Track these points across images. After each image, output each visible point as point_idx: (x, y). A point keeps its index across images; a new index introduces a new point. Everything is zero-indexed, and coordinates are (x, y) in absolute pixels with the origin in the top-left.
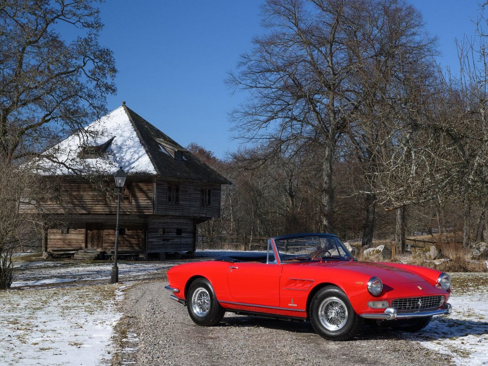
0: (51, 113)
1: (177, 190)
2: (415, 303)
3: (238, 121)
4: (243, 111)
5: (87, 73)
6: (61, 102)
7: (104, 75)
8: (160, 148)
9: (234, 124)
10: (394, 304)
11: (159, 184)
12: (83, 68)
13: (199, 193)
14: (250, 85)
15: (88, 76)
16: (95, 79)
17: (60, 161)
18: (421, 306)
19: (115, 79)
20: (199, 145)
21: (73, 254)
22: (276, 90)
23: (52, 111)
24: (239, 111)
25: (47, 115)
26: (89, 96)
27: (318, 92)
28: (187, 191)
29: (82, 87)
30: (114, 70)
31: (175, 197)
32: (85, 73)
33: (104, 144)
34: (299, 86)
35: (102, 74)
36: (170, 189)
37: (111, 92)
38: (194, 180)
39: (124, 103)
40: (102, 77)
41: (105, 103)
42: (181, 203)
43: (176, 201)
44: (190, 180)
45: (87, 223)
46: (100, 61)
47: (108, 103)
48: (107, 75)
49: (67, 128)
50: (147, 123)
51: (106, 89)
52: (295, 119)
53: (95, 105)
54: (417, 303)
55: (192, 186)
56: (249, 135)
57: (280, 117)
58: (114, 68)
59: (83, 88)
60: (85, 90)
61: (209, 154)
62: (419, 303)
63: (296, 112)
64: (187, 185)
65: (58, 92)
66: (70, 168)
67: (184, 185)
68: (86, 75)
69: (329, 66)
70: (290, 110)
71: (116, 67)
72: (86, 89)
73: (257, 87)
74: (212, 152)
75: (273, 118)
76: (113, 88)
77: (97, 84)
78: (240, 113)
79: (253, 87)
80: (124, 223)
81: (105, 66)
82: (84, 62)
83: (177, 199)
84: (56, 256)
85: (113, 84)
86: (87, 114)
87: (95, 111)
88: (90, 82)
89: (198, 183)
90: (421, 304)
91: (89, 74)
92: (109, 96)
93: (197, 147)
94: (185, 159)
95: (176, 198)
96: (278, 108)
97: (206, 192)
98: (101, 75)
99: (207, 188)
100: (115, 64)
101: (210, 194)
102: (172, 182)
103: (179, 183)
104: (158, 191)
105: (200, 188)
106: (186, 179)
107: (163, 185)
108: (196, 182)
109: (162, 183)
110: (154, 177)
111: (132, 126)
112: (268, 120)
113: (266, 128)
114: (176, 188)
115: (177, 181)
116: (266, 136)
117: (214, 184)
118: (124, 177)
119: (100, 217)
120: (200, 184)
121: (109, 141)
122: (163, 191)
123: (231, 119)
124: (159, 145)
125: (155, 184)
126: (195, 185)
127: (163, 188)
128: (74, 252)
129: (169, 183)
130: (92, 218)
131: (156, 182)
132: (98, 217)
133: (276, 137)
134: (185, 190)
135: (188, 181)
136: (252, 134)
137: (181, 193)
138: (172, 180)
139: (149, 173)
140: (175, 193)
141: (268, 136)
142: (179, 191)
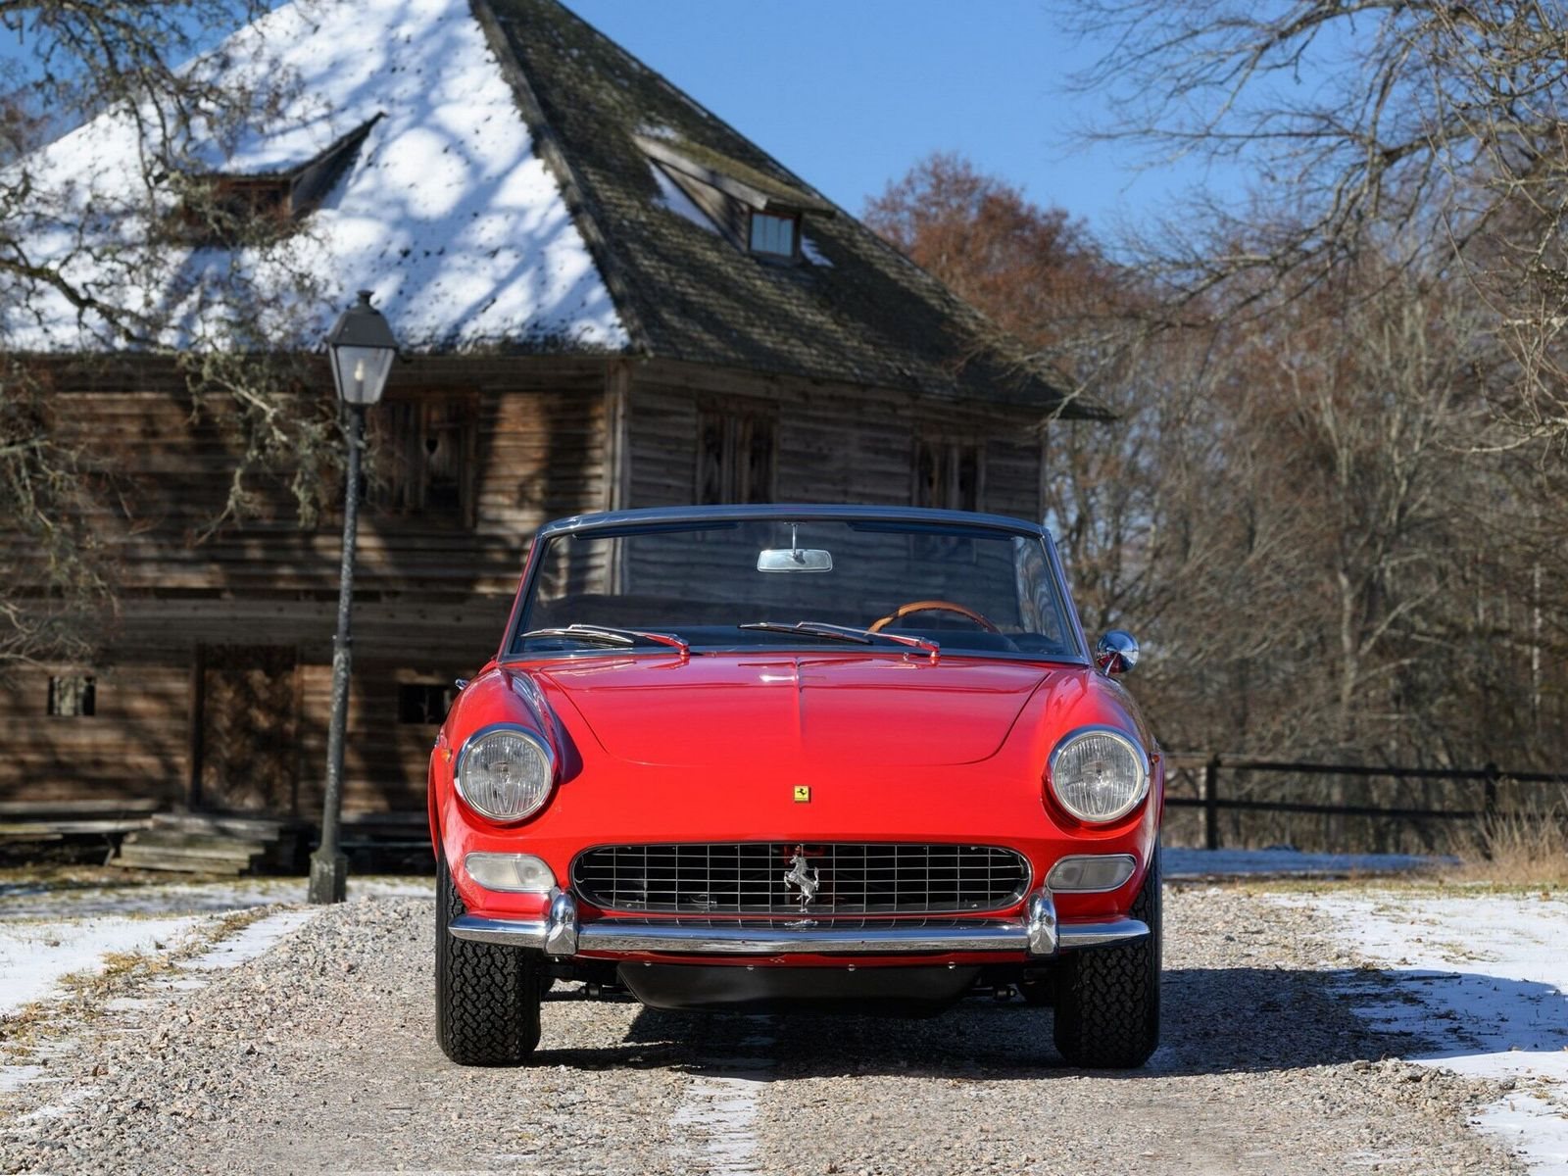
1: (762, 448)
3: (1117, 32)
8: (657, 191)
11: (647, 412)
13: (905, 469)
17: (35, 263)
21: (117, 838)
28: (824, 458)
33: (310, 163)
36: (713, 443)
44: (847, 391)
45: (202, 650)
49: (70, 68)
55: (859, 425)
61: (1056, 231)
64: (826, 421)
66: (90, 302)
67: (806, 418)
75: (1330, 8)
80: (434, 649)
89: (894, 407)
93: (965, 185)
94: (817, 259)
97: (945, 466)
99: (953, 439)
101: (974, 477)
102: (728, 397)
103: (775, 404)
104: (640, 453)
105: (909, 438)
106: (816, 382)
107: (673, 419)
108: (883, 403)
109: (662, 404)
110: (617, 370)
111: (488, 48)
112: (1307, 21)
113: (1292, 69)
114: (756, 437)
115: (761, 393)
116: (1285, 120)
117: (1000, 416)
118: (383, 351)
119: (286, 615)
120: (908, 413)
121: (345, 144)
122: (670, 452)
123: (1078, 17)
124: (653, 168)
125: (620, 411)
126: (874, 420)
127: (672, 433)
128: (122, 826)
129: (708, 403)
130: (234, 619)
131: (628, 400)
132: (273, 614)
133: (1348, 126)
134: (813, 450)
135: (832, 398)
136: (1202, 106)
137: (784, 470)
138: (727, 389)
139: (585, 343)
140: (746, 467)
141: (1297, 121)
142: (775, 458)
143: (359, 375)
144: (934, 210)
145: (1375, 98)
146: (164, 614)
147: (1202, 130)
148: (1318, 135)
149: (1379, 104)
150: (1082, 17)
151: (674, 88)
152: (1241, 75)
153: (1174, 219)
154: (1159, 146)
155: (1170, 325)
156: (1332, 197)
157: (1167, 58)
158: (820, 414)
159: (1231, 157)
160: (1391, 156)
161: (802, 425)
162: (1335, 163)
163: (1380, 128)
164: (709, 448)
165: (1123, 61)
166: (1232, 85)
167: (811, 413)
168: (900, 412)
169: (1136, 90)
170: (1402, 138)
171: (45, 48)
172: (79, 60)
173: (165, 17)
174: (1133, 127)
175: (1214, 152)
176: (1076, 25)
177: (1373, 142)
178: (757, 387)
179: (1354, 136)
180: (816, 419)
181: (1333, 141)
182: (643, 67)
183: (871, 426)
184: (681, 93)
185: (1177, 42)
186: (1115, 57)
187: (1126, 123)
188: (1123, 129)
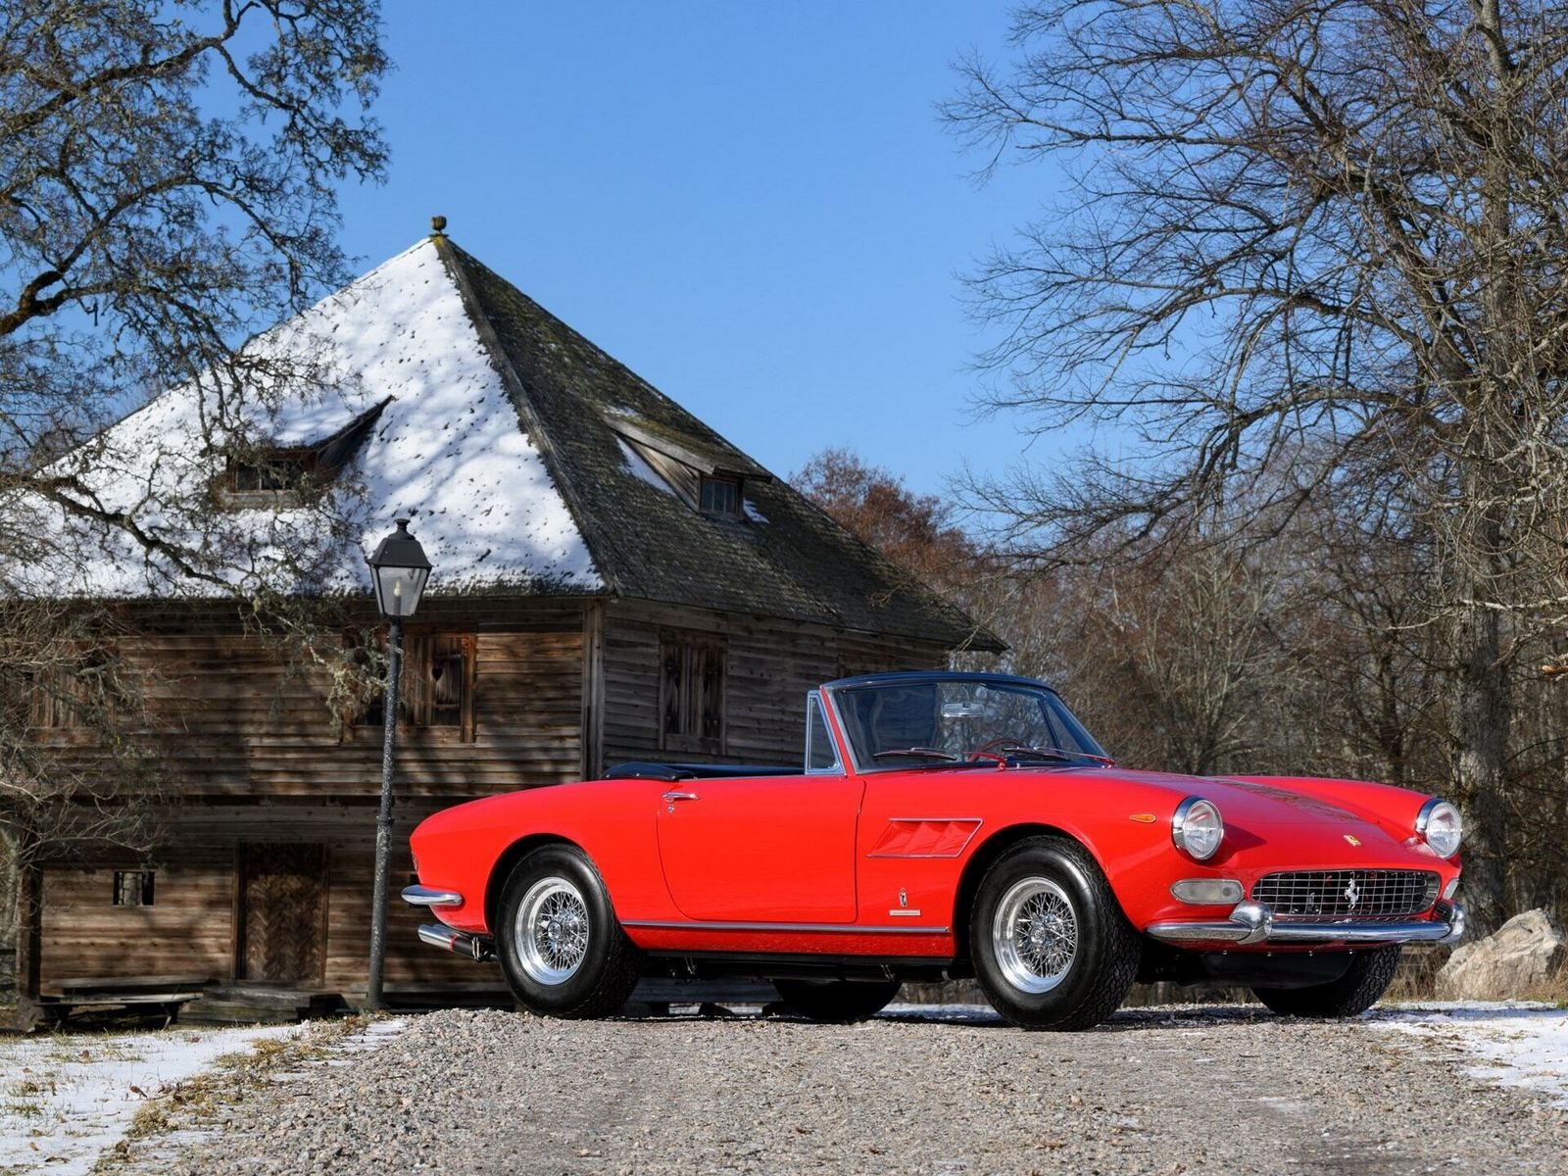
0: (64, 266)
1: (713, 674)
2: (1334, 892)
3: (1018, 317)
4: (1041, 261)
5: (243, 68)
6: (112, 213)
7: (326, 79)
8: (624, 460)
9: (995, 334)
10: (1264, 891)
11: (618, 644)
12: (223, 44)
14: (1075, 127)
15: (246, 84)
16: (283, 99)
17: (108, 510)
18: (1358, 906)
19: (376, 103)
20: (870, 467)
21: (174, 1008)
22: (1210, 149)
23: (72, 259)
24: (1024, 262)
25: (46, 280)
26: (252, 183)
27: (1429, 163)
28: (765, 683)
29: (220, 140)
30: (372, 59)
31: (700, 712)
32: (233, 70)
33: (332, 439)
34: (1330, 127)
35: (318, 76)
36: (673, 670)
37: (361, 164)
38: (798, 622)
39: (440, 224)
40: (313, 89)
41: (331, 221)
42: (734, 741)
43: (706, 732)
44: (783, 626)
45: (244, 848)
46: (308, 12)
47: (344, 220)
48: (339, 83)
50: (561, 330)
51: (337, 150)
52: (1306, 298)
53: (281, 230)
54: (1342, 892)
55: (794, 655)
56: (1075, 385)
57: (1232, 292)
58: (373, 47)
59: (224, 147)
60: (234, 155)
61: (929, 514)
62: (1349, 892)
63: (1311, 264)
64: (767, 651)
65: (98, 167)
66: (156, 543)
67: (749, 649)
68: (241, 79)
69: (1481, 27)
70: (1278, 256)
71: (382, 44)
72: (237, 148)
73: (1109, 138)
74: (944, 503)
75: (1195, 296)
76: (370, 145)
77: (293, 124)
78: (1024, 276)
79: (1087, 138)
81: (329, 34)
82: (228, 16)
83: (712, 724)
84: (87, 1020)
85: (371, 129)
86: (239, 271)
87: (280, 258)
88: (255, 117)
89: (822, 640)
90: (1354, 899)
91: (251, 78)
92: (349, 187)
93: (854, 476)
94: (757, 517)
95: (706, 714)
96: (1220, 246)
98: (312, 79)
100: (380, 29)
102: (685, 631)
103: (724, 637)
104: (612, 678)
105: (835, 666)
106: (758, 618)
107: (639, 649)
108: (813, 636)
109: (631, 637)
110: (593, 608)
111: (480, 342)
112: (1174, 306)
113: (1162, 347)
114: (708, 665)
115: (712, 628)
116: (1158, 389)
117: (910, 648)
118: (417, 571)
119: (315, 818)
120: (833, 645)
121: (361, 422)
122: (637, 677)
123: (984, 305)
124: (619, 441)
125: (596, 642)
126: (806, 651)
127: (640, 661)
128: (177, 997)
129: (669, 636)
130: (270, 822)
131: (602, 633)
132: (303, 817)
133: (1213, 395)
134: (756, 676)
135: (771, 632)
136: (1089, 378)
137: (733, 692)
138: (684, 624)
139: (566, 586)
140: (701, 691)
141: (1168, 389)
142: (724, 682)
143: (397, 592)
144: (827, 496)
145: (1234, 370)
146: (211, 818)
147: (1089, 397)
148: (1186, 401)
149: (1238, 375)
150: (988, 305)
151: (634, 375)
152: (1120, 352)
153: (1066, 473)
154: (1052, 412)
155: (1063, 563)
156: (1197, 453)
157: (1061, 337)
158: (762, 645)
159: (1113, 421)
160: (1248, 419)
161: (745, 654)
162: (1200, 425)
163: (1238, 395)
164: (669, 674)
165: (1023, 342)
166: (1113, 361)
167: (753, 644)
168: (829, 644)
169: (1034, 365)
170: (1255, 403)
171: (115, 329)
172: (144, 339)
173: (220, 300)
174: (1031, 395)
175: (1099, 418)
176: (982, 313)
177: (1233, 407)
178: (708, 623)
179: (1216, 403)
180: (759, 650)
181: (1199, 406)
182: (609, 358)
183: (804, 655)
184: (641, 380)
185: (1070, 324)
186: (1015, 339)
187: (1025, 393)
188: (1023, 398)
